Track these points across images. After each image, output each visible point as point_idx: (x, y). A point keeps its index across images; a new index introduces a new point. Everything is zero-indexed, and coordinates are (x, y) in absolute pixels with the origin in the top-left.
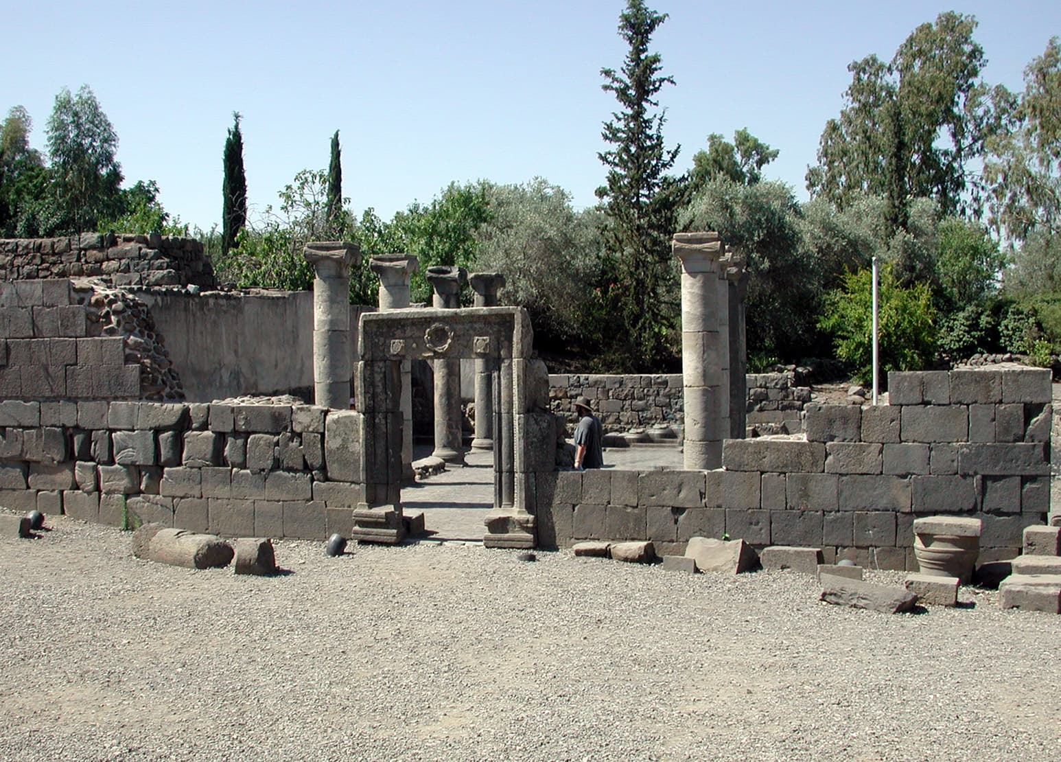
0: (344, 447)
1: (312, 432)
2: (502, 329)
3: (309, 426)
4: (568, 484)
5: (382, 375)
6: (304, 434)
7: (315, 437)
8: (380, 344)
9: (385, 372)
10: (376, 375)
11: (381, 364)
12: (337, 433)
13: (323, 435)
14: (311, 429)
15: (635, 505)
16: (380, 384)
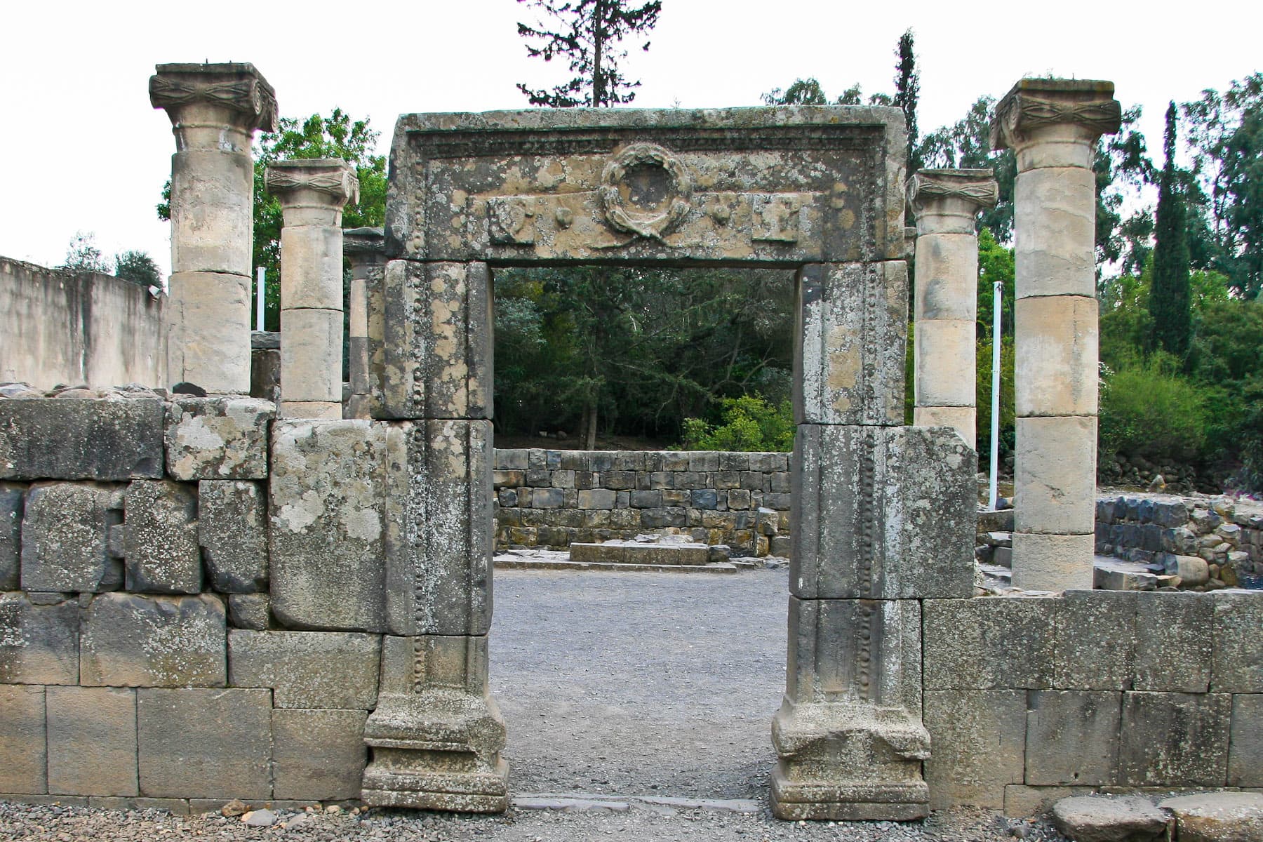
0: (330, 521)
1: (231, 478)
2: (835, 174)
3: (221, 460)
4: (1014, 634)
5: (455, 306)
6: (204, 486)
7: (238, 493)
8: (454, 208)
9: (466, 298)
10: (436, 305)
11: (456, 271)
12: (310, 481)
13: (263, 485)
14: (224, 470)
15: (1203, 688)
16: (449, 331)
